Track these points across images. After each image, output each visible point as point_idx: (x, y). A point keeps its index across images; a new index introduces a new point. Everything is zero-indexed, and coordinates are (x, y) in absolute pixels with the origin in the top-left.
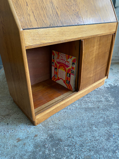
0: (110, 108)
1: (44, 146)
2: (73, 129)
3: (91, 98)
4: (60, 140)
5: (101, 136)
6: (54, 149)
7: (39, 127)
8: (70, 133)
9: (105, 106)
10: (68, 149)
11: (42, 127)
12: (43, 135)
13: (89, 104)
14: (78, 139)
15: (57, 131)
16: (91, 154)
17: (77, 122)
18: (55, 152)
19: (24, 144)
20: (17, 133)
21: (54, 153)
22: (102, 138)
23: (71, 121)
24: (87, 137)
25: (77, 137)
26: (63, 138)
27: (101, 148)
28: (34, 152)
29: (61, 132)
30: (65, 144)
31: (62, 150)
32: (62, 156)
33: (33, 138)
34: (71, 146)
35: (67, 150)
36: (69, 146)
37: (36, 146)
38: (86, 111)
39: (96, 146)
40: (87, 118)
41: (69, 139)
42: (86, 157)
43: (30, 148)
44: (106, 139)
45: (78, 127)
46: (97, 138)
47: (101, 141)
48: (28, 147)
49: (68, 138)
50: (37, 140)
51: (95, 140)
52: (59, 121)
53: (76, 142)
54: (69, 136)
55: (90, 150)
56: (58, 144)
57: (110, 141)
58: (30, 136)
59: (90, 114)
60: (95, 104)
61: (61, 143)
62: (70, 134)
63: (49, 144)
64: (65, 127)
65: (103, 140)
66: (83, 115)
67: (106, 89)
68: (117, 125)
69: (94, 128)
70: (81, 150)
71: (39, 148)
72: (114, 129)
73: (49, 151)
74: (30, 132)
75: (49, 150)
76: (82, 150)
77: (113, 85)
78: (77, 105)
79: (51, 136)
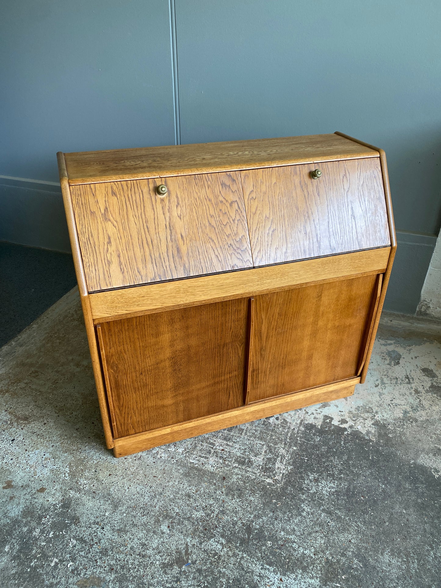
0: (253, 492)
1: (40, 518)
2: (120, 508)
3: (231, 444)
4: (76, 520)
5: (159, 553)
6: (52, 533)
7: (61, 473)
8: (107, 514)
9: (246, 480)
10: (75, 546)
11: (67, 475)
12: (54, 494)
13: (212, 460)
14: (110, 536)
15: (85, 498)
16: (107, 578)
17: (142, 495)
18: (49, 541)
19: (11, 498)
20: (16, 469)
21: (45, 540)
22: (158, 557)
23: (132, 488)
24: (130, 539)
25: (113, 530)
26: (83, 519)
27: (135, 577)
28: (16, 522)
29: (91, 504)
30: (78, 533)
31: (63, 541)
32: (54, 553)
33: (34, 491)
34: (85, 542)
35: (73, 547)
36: (82, 540)
37: (28, 512)
38: (187, 475)
39: (130, 566)
40: (172, 496)
41: (93, 526)
42: (93, 578)
43: (15, 511)
44: (164, 564)
45: (134, 508)
46: (149, 552)
47: (150, 561)
48: (14, 506)
49: (94, 523)
50: (36, 500)
51: (139, 555)
52: (110, 475)
53: (101, 539)
54: (98, 520)
55: (113, 569)
56: (66, 526)
57: (169, 572)
58: (32, 485)
59: (188, 488)
60: (228, 466)
61: (73, 526)
62: (104, 515)
63: (51, 520)
64: (107, 496)
65: (157, 563)
66: (171, 483)
67: (299, 430)
68: (222, 544)
69: (164, 528)
70: (96, 560)
71: (29, 519)
72: (205, 551)
73: (40, 533)
74: (39, 477)
75: (42, 532)
76: (98, 560)
77: (335, 422)
78: (180, 450)
79: (66, 504)
